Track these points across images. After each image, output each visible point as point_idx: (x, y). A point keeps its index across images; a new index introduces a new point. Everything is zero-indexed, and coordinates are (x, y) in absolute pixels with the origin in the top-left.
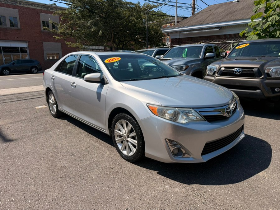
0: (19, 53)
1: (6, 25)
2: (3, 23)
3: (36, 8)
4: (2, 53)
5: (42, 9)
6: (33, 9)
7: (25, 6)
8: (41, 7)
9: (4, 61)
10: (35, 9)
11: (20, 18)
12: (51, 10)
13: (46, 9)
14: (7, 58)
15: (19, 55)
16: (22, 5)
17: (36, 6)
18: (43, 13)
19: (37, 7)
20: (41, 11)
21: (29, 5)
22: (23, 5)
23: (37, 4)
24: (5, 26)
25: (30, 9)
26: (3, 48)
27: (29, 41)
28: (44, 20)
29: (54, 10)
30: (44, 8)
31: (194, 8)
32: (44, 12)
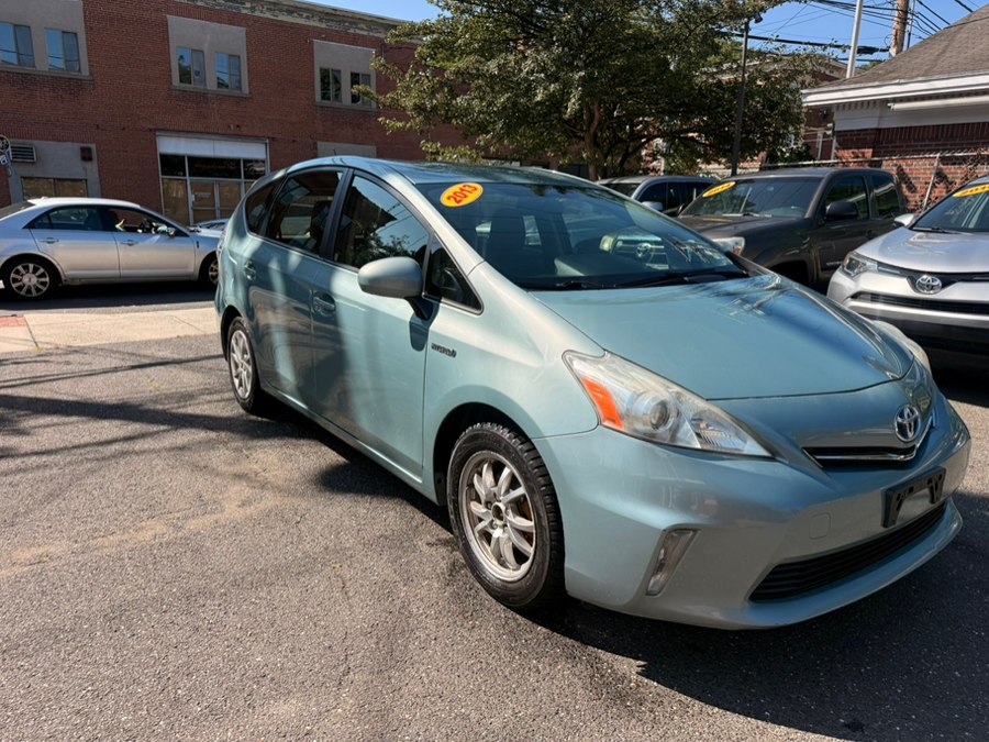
0: (240, 177)
1: (204, 81)
2: (197, 73)
3: (301, 21)
4: (187, 177)
5: (324, 26)
6: (293, 26)
7: (268, 15)
8: (321, 20)
9: (190, 205)
10: (301, 27)
11: (248, 59)
12: (351, 31)
13: (334, 26)
14: (201, 194)
15: (239, 184)
16: (257, 14)
17: (305, 15)
18: (324, 39)
19: (307, 17)
20: (319, 33)
21: (281, 11)
22: (261, 12)
23: (307, 10)
24: (200, 87)
25: (283, 26)
26: (192, 159)
27: (273, 139)
28: (326, 66)
29: (362, 29)
30: (329, 20)
31: (906, 12)
32: (329, 36)
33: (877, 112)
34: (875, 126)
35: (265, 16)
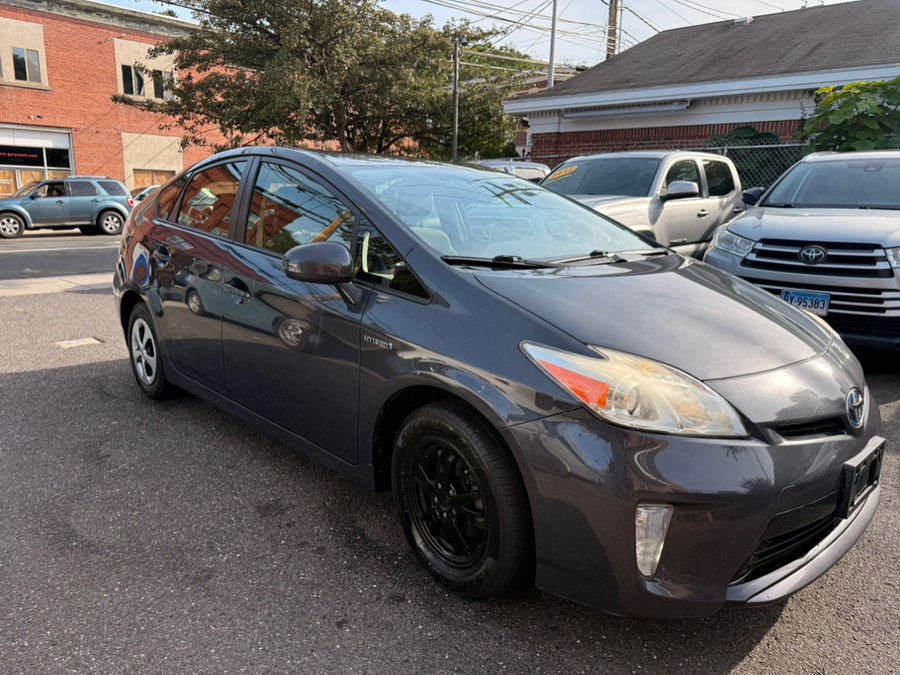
0: (43, 165)
3: (100, 20)
5: (123, 26)
6: (91, 25)
7: (66, 14)
8: (120, 21)
10: (100, 26)
11: (46, 54)
12: (151, 32)
13: (134, 27)
14: (2, 181)
15: (43, 171)
16: (55, 12)
17: (104, 15)
18: (124, 38)
19: (106, 17)
20: (119, 33)
21: (79, 10)
22: (59, 11)
23: (106, 11)
25: (81, 24)
27: (76, 130)
28: (127, 63)
29: (163, 31)
30: (129, 21)
32: (129, 35)
33: (556, 119)
34: (556, 130)
35: (63, 14)
